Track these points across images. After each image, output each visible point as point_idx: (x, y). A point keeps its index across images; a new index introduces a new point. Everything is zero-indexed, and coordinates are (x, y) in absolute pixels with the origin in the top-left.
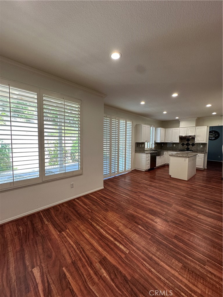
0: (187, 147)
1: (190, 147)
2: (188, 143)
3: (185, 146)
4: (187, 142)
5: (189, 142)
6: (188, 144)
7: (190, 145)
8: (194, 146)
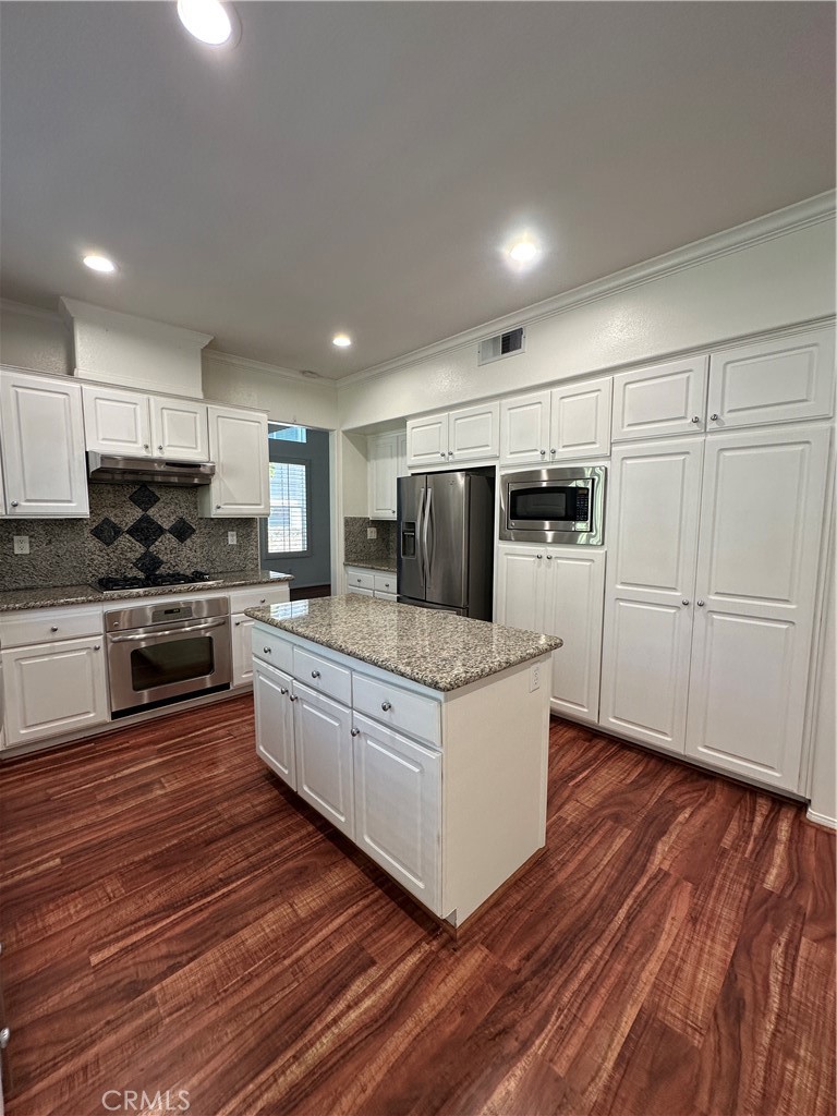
0: (140, 549)
1: (164, 546)
2: (146, 519)
3: (125, 541)
4: (138, 513)
5: (151, 512)
6: (146, 531)
7: (161, 531)
8: (188, 542)
